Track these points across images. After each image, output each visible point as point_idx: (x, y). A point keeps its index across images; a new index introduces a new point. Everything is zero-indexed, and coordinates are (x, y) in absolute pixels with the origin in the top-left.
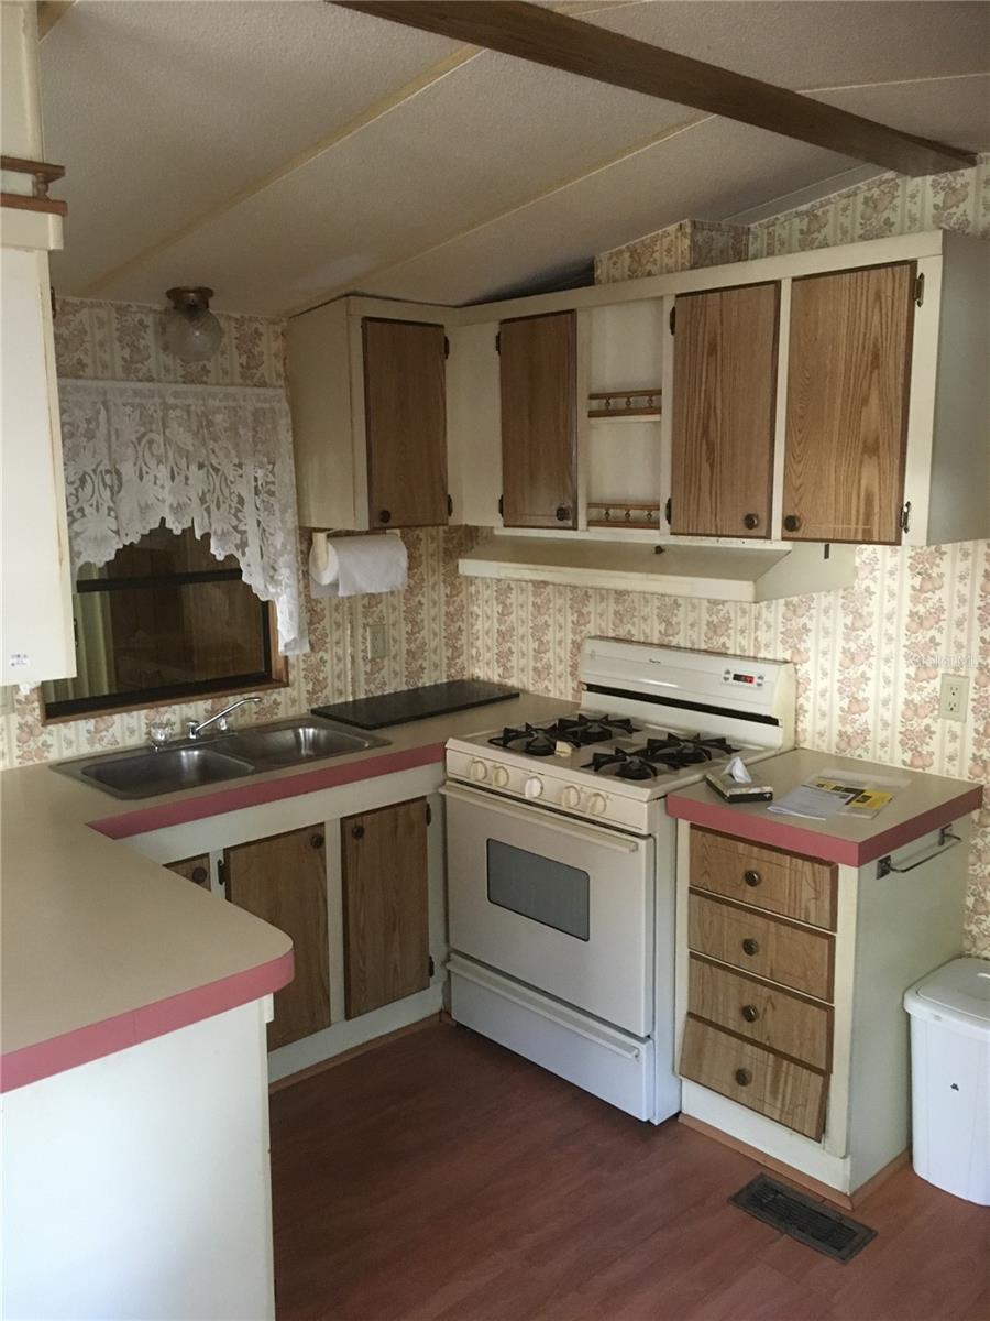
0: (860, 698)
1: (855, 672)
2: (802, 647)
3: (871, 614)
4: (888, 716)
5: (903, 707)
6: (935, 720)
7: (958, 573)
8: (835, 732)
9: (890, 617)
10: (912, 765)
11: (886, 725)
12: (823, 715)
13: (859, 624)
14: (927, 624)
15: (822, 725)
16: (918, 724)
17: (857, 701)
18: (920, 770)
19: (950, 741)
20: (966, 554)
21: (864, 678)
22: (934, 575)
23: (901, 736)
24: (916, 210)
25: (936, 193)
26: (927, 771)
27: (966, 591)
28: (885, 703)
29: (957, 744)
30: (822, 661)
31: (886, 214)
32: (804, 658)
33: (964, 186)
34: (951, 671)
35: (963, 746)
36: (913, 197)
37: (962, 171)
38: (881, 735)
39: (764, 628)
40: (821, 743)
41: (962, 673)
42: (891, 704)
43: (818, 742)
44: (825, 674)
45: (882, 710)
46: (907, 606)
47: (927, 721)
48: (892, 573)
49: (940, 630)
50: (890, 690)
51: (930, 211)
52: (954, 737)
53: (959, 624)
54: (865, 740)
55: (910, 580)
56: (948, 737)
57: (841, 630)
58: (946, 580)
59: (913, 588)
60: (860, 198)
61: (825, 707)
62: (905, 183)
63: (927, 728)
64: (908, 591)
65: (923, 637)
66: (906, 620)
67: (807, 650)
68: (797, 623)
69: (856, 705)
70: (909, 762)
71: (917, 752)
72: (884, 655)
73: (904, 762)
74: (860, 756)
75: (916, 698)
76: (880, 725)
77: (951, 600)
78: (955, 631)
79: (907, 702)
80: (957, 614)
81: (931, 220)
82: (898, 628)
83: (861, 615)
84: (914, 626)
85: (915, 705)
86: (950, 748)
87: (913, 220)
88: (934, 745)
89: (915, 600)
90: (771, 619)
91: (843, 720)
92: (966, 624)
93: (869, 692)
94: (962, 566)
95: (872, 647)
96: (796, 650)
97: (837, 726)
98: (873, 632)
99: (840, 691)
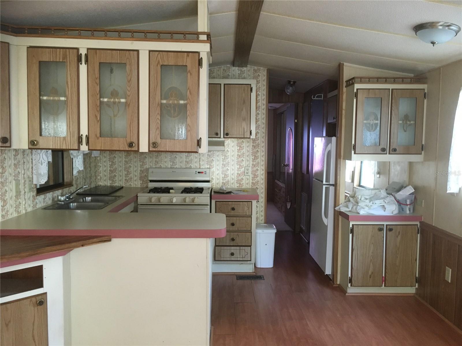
0: (227, 174)
1: (225, 169)
2: (212, 164)
3: (228, 156)
4: (233, 177)
5: (237, 175)
6: (243, 176)
7: (247, 146)
8: (221, 182)
9: (233, 156)
10: (239, 187)
11: (233, 179)
12: (218, 179)
13: (226, 158)
14: (241, 157)
15: (217, 182)
16: (240, 178)
17: (226, 175)
18: (241, 188)
19: (247, 180)
20: (248, 142)
21: (228, 170)
22: (242, 146)
23: (236, 181)
24: (234, 74)
25: (238, 71)
26: (242, 187)
27: (249, 150)
28: (233, 174)
29: (248, 181)
30: (217, 167)
31: (228, 73)
32: (213, 167)
33: (244, 71)
34: (246, 166)
35: (249, 181)
36: (234, 71)
37: (244, 68)
38: (232, 182)
39: (202, 161)
40: (218, 186)
41: (249, 166)
42: (234, 174)
43: (217, 185)
44: (218, 170)
45: (232, 176)
46: (237, 153)
47: (242, 177)
48: (233, 147)
49: (244, 158)
50: (234, 171)
51: (237, 74)
52: (248, 179)
53: (248, 156)
54: (228, 183)
55: (237, 148)
56: (246, 179)
57: (221, 160)
58: (245, 147)
59: (238, 149)
60: (222, 69)
61: (218, 177)
62: (232, 68)
63: (242, 178)
64: (236, 150)
65: (240, 159)
66: (236, 156)
67: (213, 165)
68: (210, 159)
69: (226, 176)
70: (238, 186)
71: (240, 184)
72: (232, 164)
73: (237, 186)
74: (227, 187)
75: (239, 172)
76: (232, 179)
77: (246, 151)
78: (247, 158)
79: (237, 174)
80: (247, 154)
81: (238, 76)
82: (235, 158)
83: (226, 156)
84: (238, 157)
85: (239, 174)
86: (247, 182)
87: (234, 75)
88: (244, 182)
89: (238, 152)
90: (204, 159)
91: (223, 180)
92: (249, 156)
93: (229, 172)
94: (248, 144)
95: (229, 163)
96: (210, 165)
97: (221, 181)
98: (229, 159)
99: (222, 173)
